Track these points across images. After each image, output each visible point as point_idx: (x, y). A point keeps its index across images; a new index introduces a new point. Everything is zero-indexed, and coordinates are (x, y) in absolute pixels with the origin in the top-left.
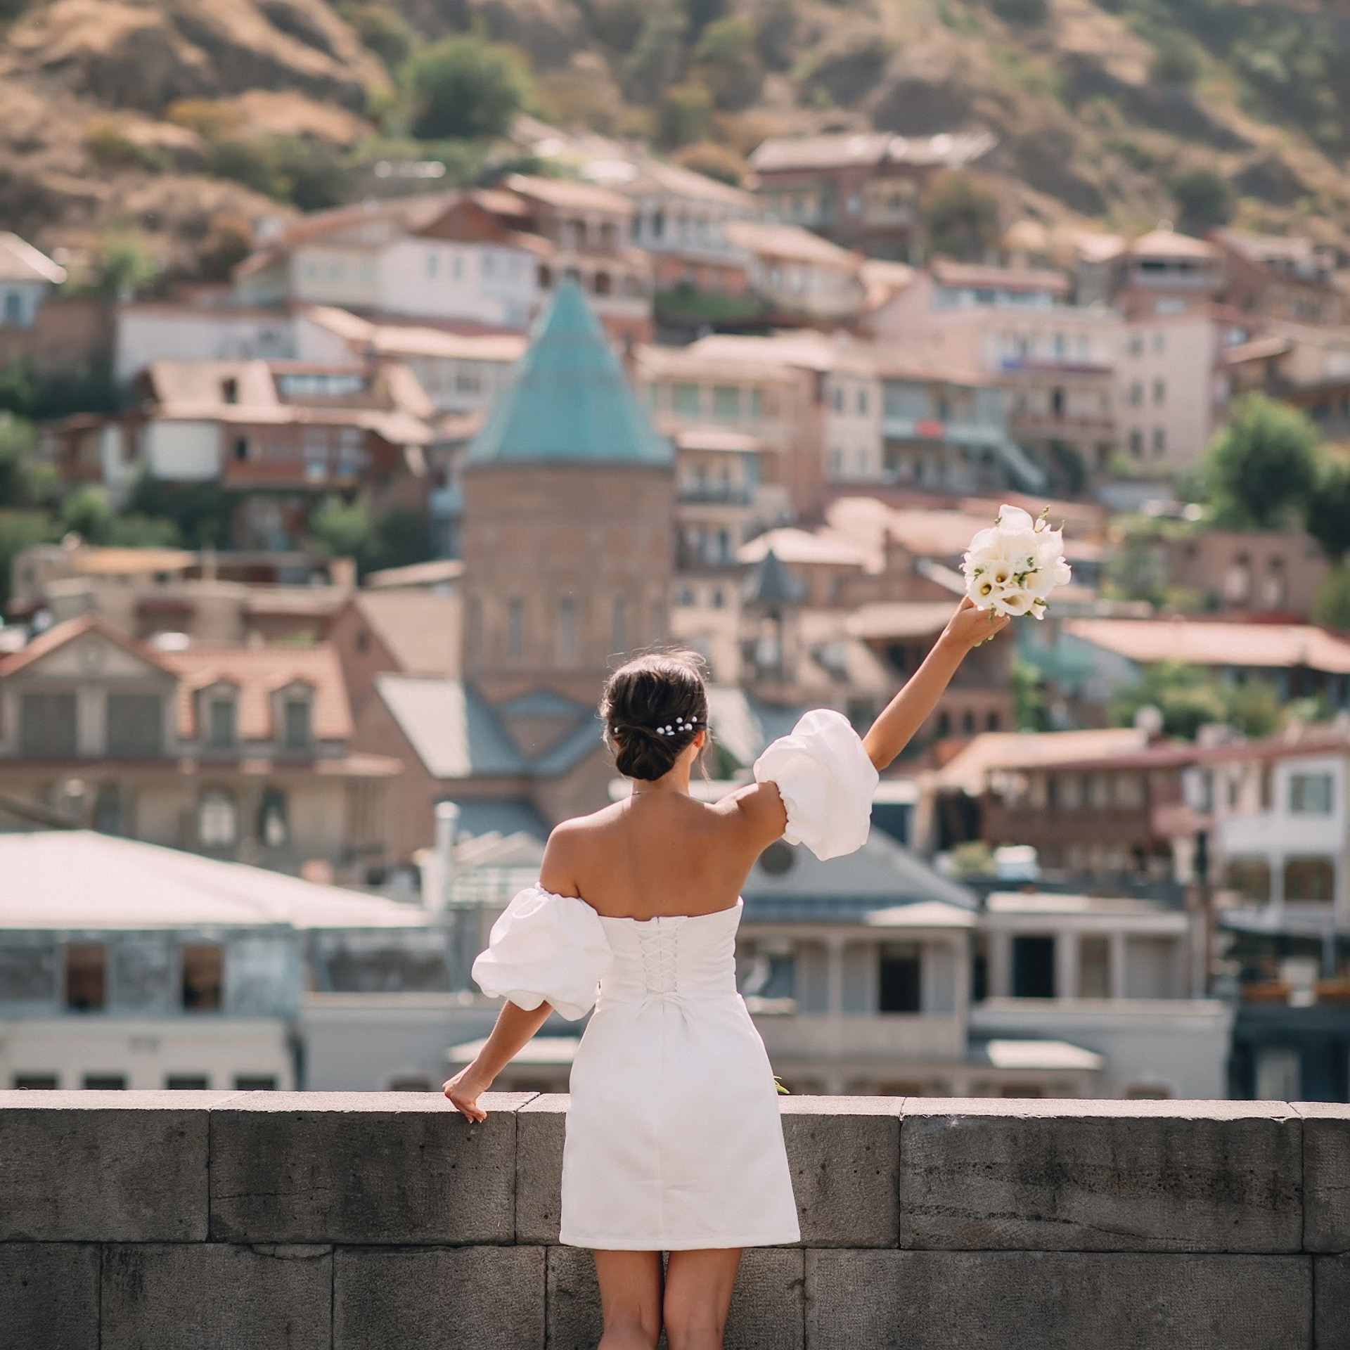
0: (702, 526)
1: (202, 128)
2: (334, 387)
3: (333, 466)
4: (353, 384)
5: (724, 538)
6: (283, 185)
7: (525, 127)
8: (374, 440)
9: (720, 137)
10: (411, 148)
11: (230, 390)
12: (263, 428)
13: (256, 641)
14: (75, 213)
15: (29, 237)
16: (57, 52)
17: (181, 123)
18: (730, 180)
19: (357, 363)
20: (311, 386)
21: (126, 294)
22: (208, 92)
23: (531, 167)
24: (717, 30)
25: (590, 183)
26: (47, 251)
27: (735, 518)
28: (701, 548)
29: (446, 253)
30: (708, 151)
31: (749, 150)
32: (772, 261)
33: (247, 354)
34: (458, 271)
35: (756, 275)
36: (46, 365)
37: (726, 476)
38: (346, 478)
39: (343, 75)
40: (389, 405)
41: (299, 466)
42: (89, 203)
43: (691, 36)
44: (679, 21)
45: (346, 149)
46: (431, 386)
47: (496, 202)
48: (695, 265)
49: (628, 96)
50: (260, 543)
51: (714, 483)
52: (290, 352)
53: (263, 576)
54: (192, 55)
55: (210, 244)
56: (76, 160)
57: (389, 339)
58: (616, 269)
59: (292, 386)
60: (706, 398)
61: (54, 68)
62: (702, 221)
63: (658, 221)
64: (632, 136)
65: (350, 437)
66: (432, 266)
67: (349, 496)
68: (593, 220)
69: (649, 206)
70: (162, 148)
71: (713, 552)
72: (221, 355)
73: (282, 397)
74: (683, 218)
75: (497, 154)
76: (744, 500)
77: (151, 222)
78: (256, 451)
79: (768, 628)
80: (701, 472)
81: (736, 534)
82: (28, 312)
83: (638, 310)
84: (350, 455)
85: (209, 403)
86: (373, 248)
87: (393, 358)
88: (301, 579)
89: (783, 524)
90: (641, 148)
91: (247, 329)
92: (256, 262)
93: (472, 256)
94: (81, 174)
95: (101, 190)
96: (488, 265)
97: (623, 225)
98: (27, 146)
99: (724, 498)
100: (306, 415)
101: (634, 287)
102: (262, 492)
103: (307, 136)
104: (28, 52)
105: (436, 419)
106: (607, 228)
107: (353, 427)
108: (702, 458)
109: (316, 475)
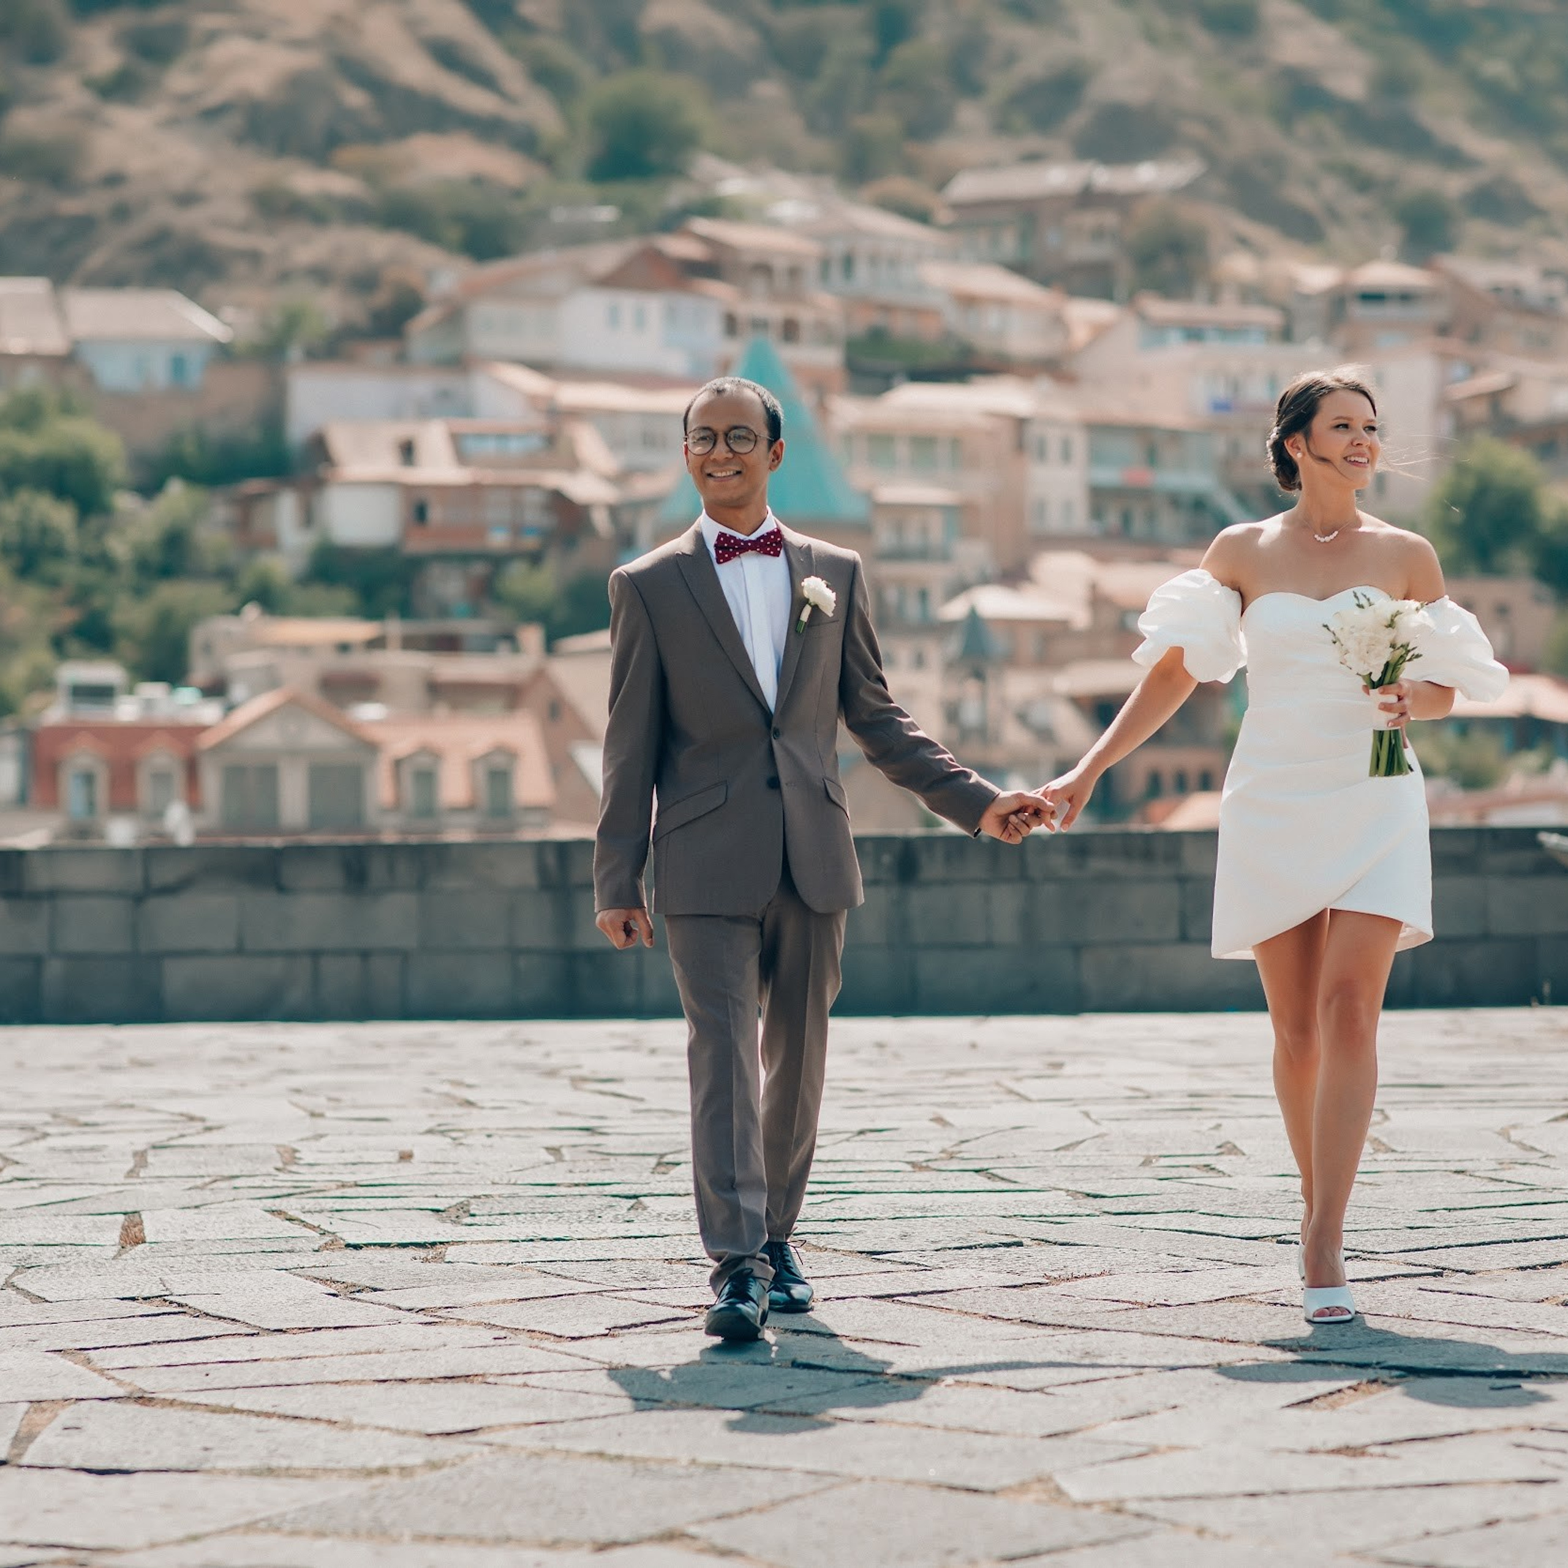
0: (901, 584)
1: (369, 175)
2: (515, 447)
3: (517, 529)
4: (535, 443)
5: (924, 595)
6: (454, 233)
7: (706, 165)
8: (559, 501)
9: (911, 169)
10: (586, 190)
11: (408, 451)
12: (443, 490)
13: (442, 711)
14: (241, 268)
15: (193, 295)
16: (214, 98)
17: (346, 170)
18: (921, 216)
19: (538, 421)
20: (490, 447)
21: (295, 353)
22: (373, 136)
23: (712, 209)
24: (905, 53)
25: (775, 224)
26: (212, 310)
27: (935, 574)
28: (900, 607)
29: (628, 302)
30: (899, 186)
31: (942, 184)
32: (969, 302)
33: (424, 412)
34: (640, 321)
35: (952, 318)
36: (216, 429)
37: (925, 530)
38: (530, 542)
39: (513, 114)
40: (573, 465)
41: (480, 530)
42: (254, 257)
43: (878, 61)
44: (865, 45)
45: (518, 194)
46: (615, 444)
47: (679, 247)
48: (887, 308)
49: (812, 127)
50: (443, 611)
51: (913, 539)
52: (467, 411)
53: (448, 644)
54: (355, 98)
55: (382, 298)
56: (239, 212)
57: (571, 394)
58: (805, 316)
59: (472, 446)
60: (902, 450)
61: (212, 114)
62: (894, 262)
63: (848, 263)
64: (817, 170)
65: (533, 498)
66: (614, 317)
67: (535, 559)
68: (780, 264)
69: (838, 248)
70: (330, 199)
71: (913, 610)
72: (396, 414)
73: (462, 457)
74: (874, 260)
75: (676, 195)
76: (945, 557)
77: (321, 275)
78: (436, 514)
79: (971, 687)
80: (899, 528)
81: (936, 593)
82: (195, 375)
83: (830, 358)
84: (535, 516)
85: (387, 466)
86: (552, 300)
87: (576, 414)
88: (487, 647)
89: (985, 580)
90: (828, 183)
91: (422, 386)
92: (428, 317)
93: (654, 305)
94: (244, 227)
95: (266, 243)
96: (671, 315)
97: (812, 269)
98: (187, 199)
99: (923, 554)
100: (489, 476)
101: (825, 335)
102: (444, 558)
103: (478, 180)
104: (184, 99)
105: (620, 478)
106: (794, 272)
107: (536, 487)
108: (900, 512)
109: (498, 540)
